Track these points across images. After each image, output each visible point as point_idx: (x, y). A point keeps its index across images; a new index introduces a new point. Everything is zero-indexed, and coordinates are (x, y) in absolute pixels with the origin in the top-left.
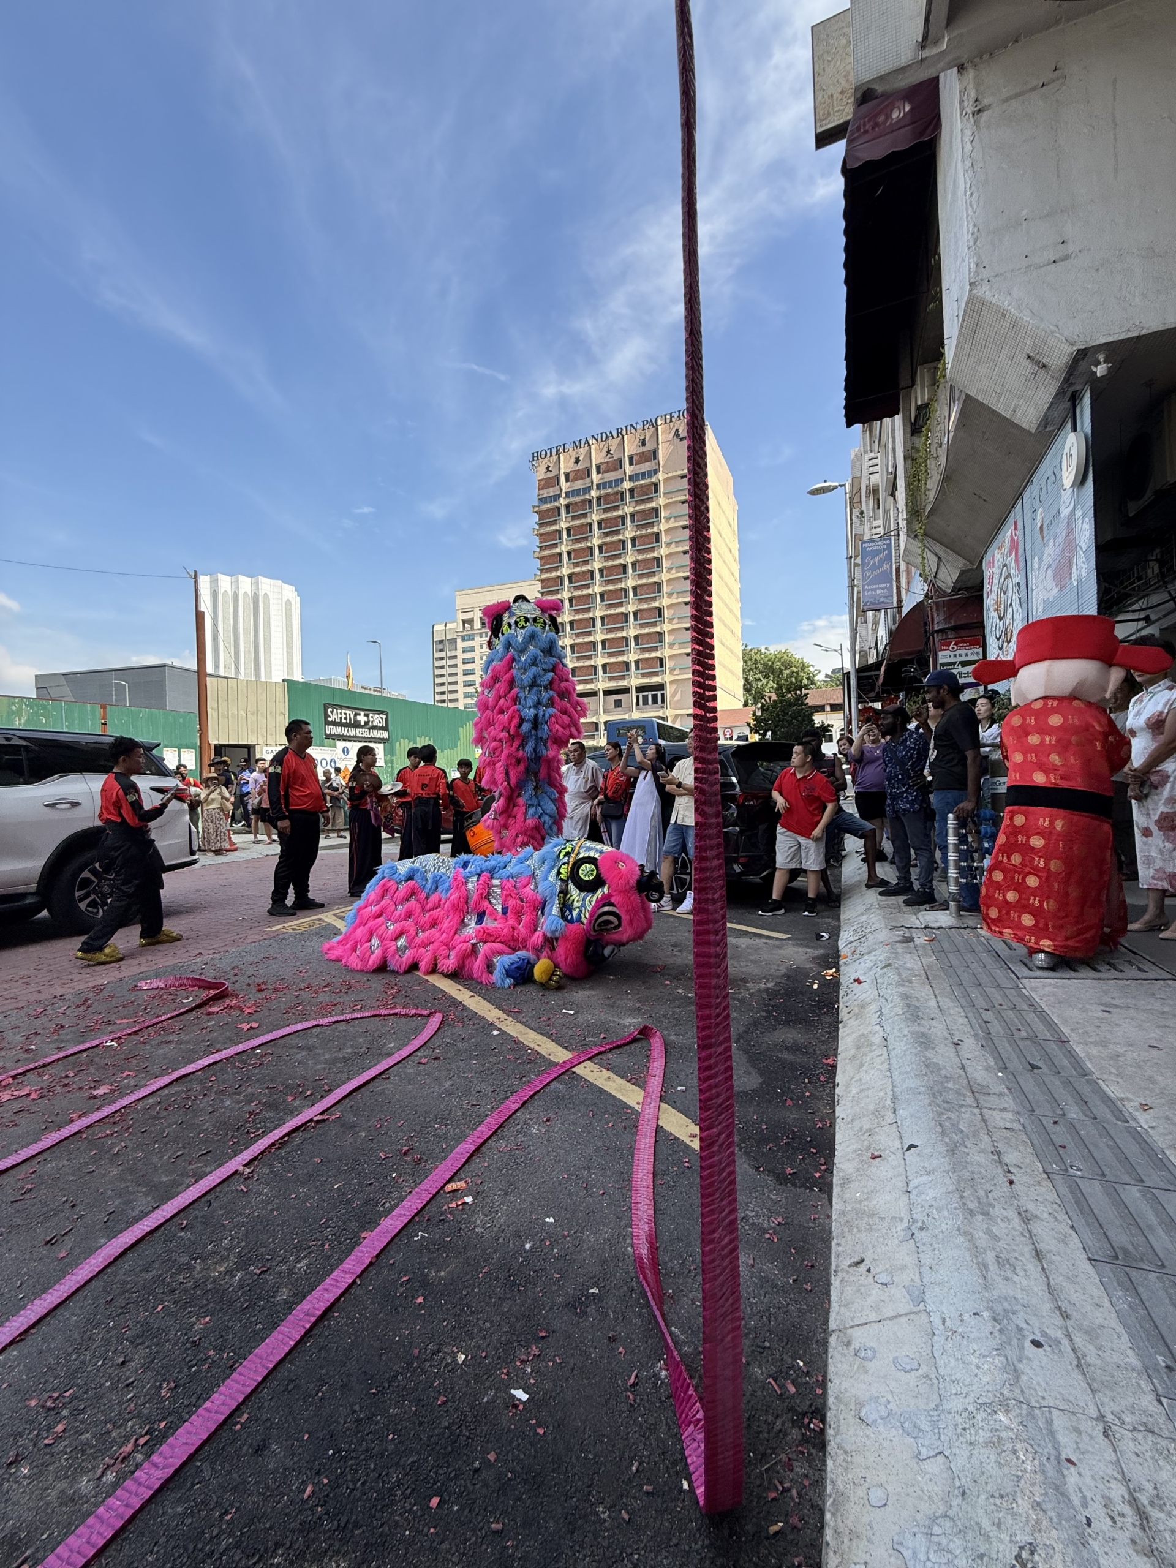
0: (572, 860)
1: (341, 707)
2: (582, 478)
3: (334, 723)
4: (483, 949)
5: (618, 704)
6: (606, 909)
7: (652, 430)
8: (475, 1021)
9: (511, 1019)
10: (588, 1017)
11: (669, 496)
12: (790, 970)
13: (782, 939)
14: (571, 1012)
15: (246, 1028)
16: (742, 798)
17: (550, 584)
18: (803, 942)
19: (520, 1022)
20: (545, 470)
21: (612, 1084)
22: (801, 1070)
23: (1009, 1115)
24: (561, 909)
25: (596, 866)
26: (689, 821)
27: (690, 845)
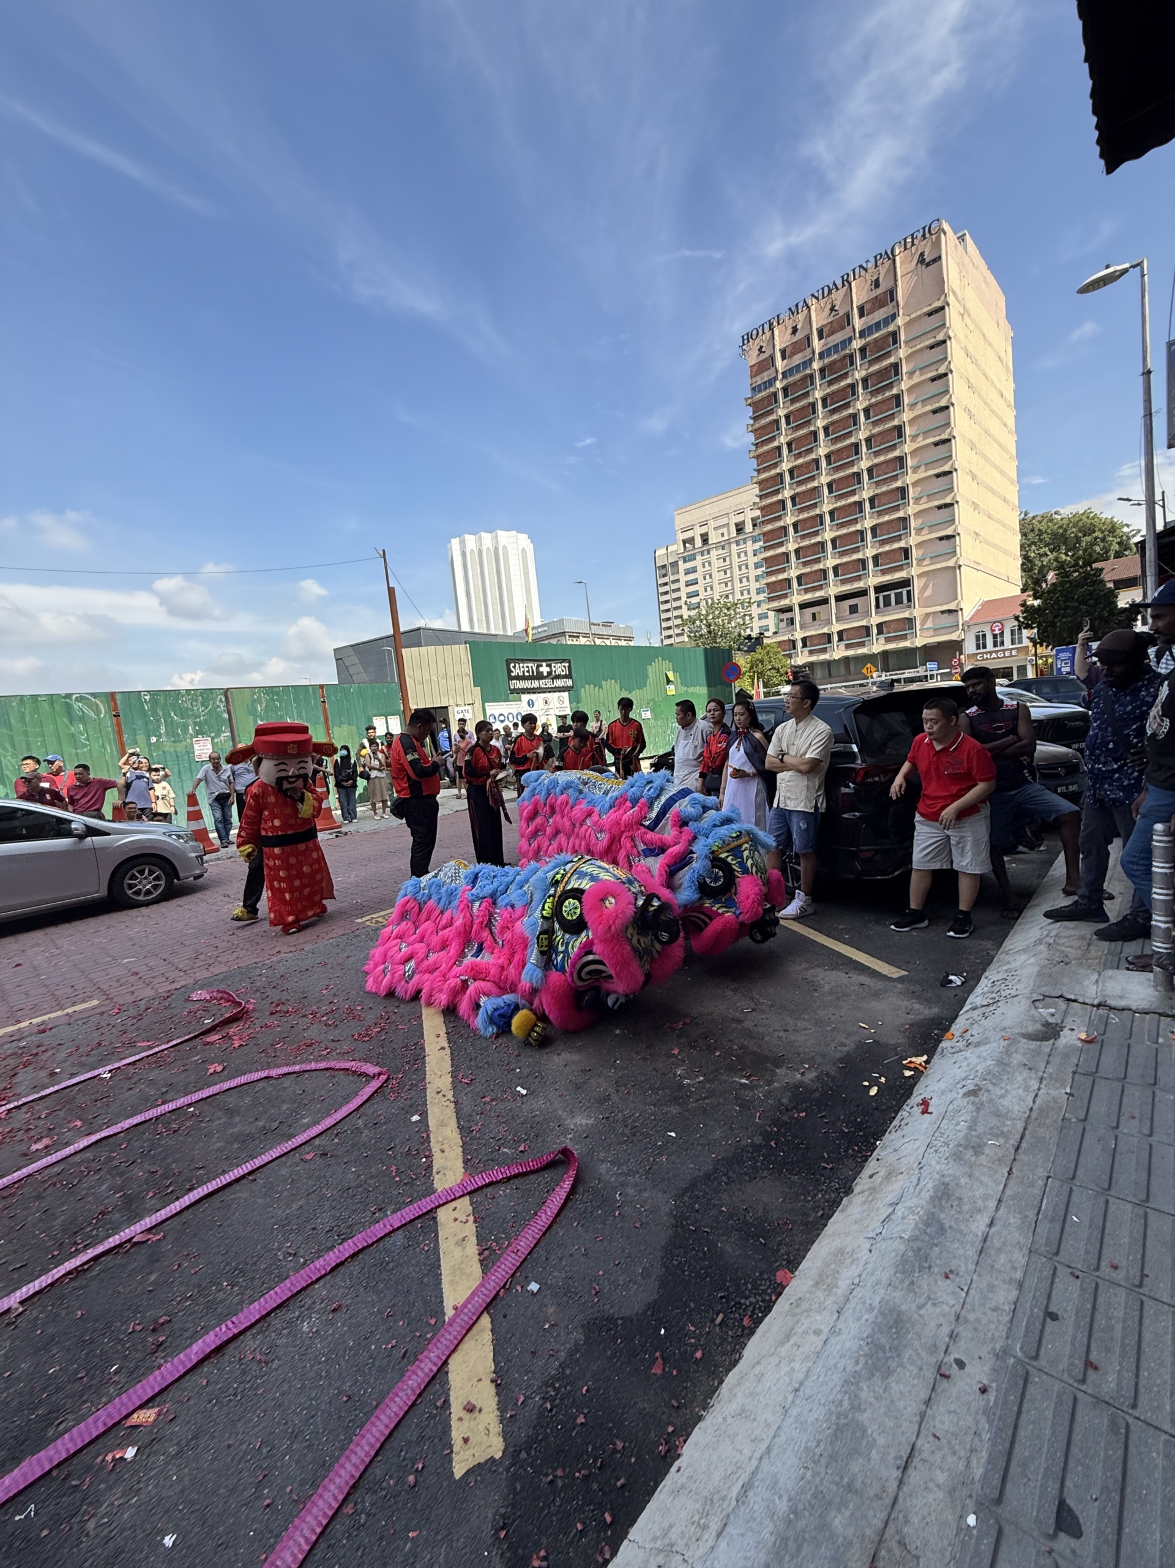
0: (560, 890)
1: (523, 661)
2: (801, 351)
3: (518, 678)
4: (473, 986)
5: (853, 609)
6: (591, 957)
7: (888, 263)
8: (413, 1092)
9: (450, 1095)
10: (538, 1104)
11: (913, 343)
12: (861, 1046)
13: (890, 979)
14: (524, 1092)
15: (211, 1071)
16: (862, 773)
17: (769, 485)
18: (918, 988)
19: (456, 1103)
20: (757, 352)
21: (457, 1253)
22: (727, 1290)
24: (542, 953)
25: (580, 902)
26: (791, 806)
27: (794, 836)
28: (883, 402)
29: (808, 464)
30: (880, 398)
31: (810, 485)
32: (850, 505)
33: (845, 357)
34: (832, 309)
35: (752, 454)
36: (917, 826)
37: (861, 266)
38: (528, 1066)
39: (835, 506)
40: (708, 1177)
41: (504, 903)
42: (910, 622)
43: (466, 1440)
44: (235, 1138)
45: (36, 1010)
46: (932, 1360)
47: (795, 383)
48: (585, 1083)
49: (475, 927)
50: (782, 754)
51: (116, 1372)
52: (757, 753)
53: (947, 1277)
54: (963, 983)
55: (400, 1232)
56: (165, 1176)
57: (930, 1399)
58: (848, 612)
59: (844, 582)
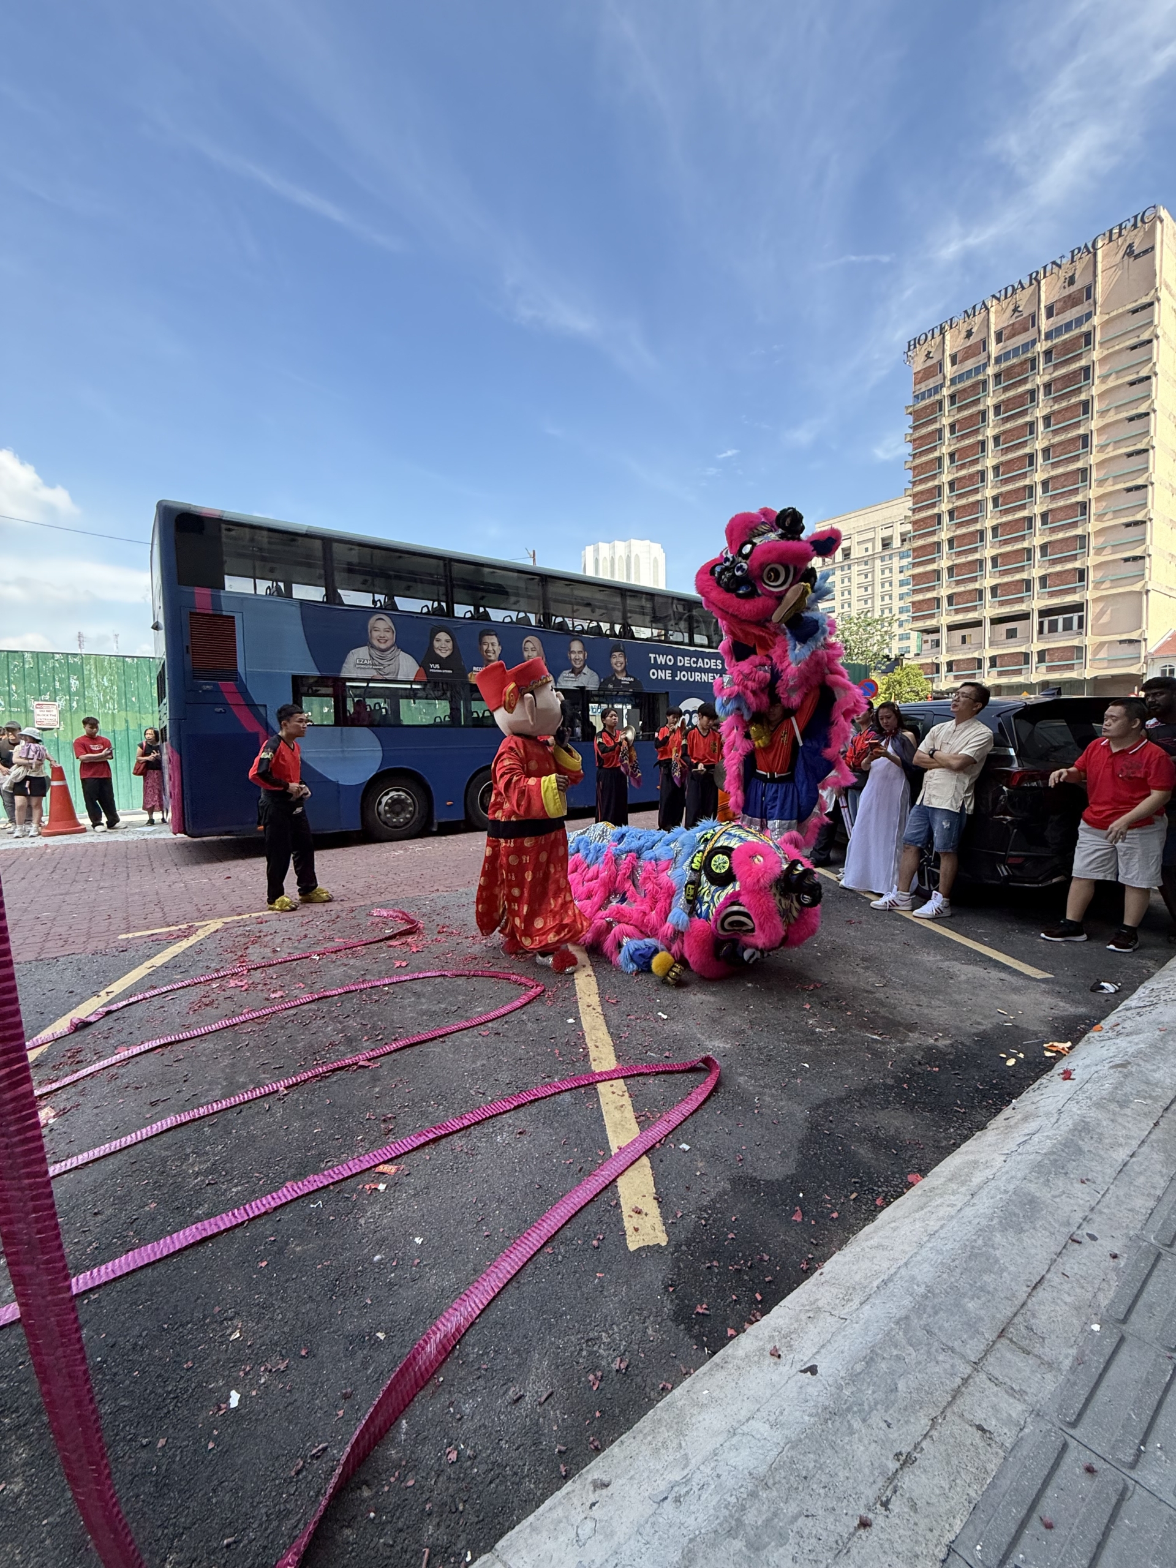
0: (709, 847)
2: (974, 355)
4: (616, 928)
5: (1012, 634)
6: (735, 908)
7: (1087, 258)
8: (567, 1003)
9: (599, 1009)
10: (678, 1027)
11: (1110, 344)
12: (999, 1027)
13: (1035, 979)
14: (665, 1017)
15: (397, 965)
16: (1018, 777)
17: (924, 497)
18: (1063, 989)
19: (605, 1016)
20: (923, 358)
21: (617, 1115)
22: (861, 1178)
23: (1016, 1409)
24: (689, 901)
25: (729, 857)
26: (937, 804)
27: (936, 835)
28: (1067, 409)
29: (971, 476)
30: (1064, 404)
31: (972, 499)
32: (1018, 520)
33: (1026, 361)
34: (1015, 310)
35: (908, 465)
36: (1081, 834)
37: (1054, 263)
38: (668, 999)
39: (999, 521)
40: (841, 1100)
41: (649, 856)
42: (1079, 651)
43: (636, 1230)
44: (424, 1013)
45: (250, 908)
46: (1065, 1230)
47: (964, 390)
48: (721, 1018)
49: (619, 878)
51: (361, 1140)
53: (1083, 1182)
54: (1116, 991)
55: (567, 1093)
56: (374, 1028)
57: (1061, 1253)
58: (1004, 636)
59: (1002, 603)
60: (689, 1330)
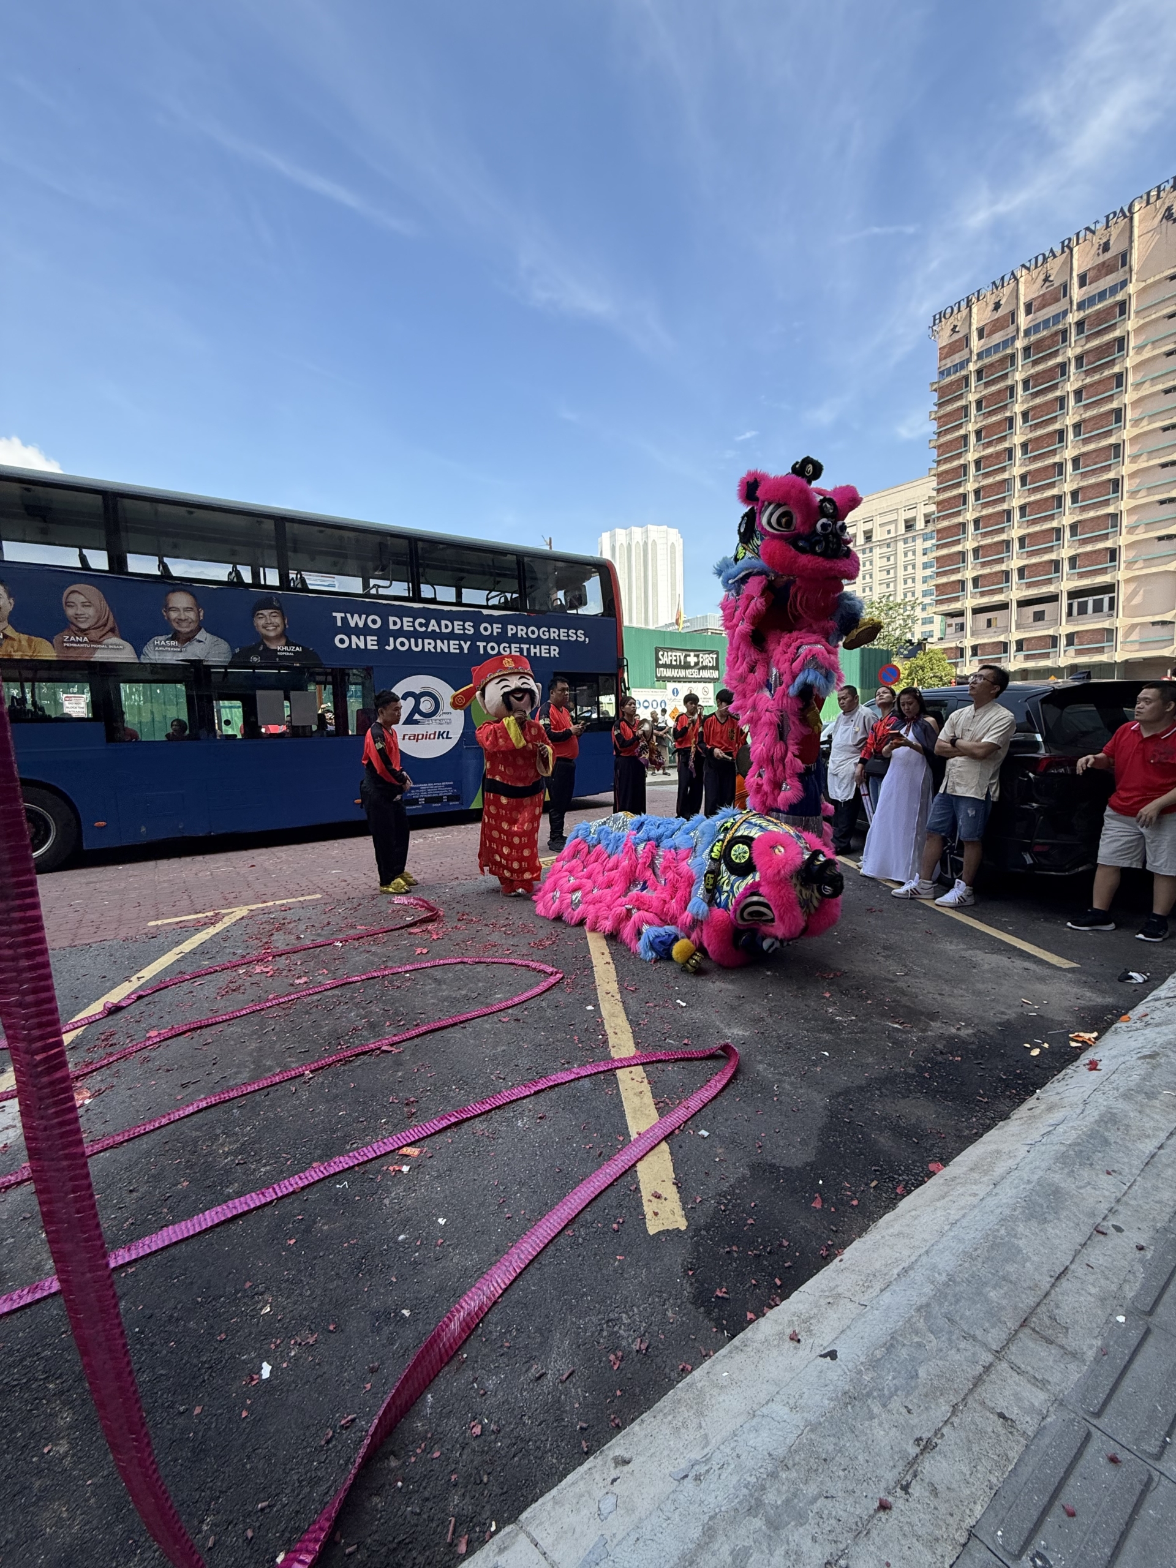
0: (729, 836)
1: (672, 649)
2: (1002, 328)
3: (665, 666)
4: (636, 915)
5: (1039, 616)
6: (755, 899)
7: (1122, 222)
8: (586, 990)
9: (618, 997)
10: (697, 1015)
11: (1146, 313)
12: (1022, 1016)
13: (1060, 969)
14: (684, 1004)
15: (419, 952)
16: (1045, 763)
17: (949, 477)
18: (1090, 979)
19: (624, 1003)
20: (949, 332)
21: (637, 1100)
22: (881, 1166)
23: (1038, 1398)
24: (708, 891)
25: (750, 847)
26: (960, 791)
27: (960, 823)
28: (1100, 382)
29: (998, 454)
30: (1097, 377)
31: (999, 477)
32: (1046, 499)
33: (1056, 333)
34: (1046, 280)
35: (933, 444)
36: (1107, 820)
37: (1088, 229)
38: (687, 986)
39: (1028, 500)
40: (861, 1088)
41: (669, 845)
42: (1110, 633)
43: (656, 1214)
44: (446, 999)
45: (275, 896)
46: (1090, 1221)
47: (992, 365)
48: (739, 1006)
49: (639, 867)
50: (953, 741)
51: (385, 1123)
52: (928, 735)
53: (1109, 1173)
54: (1145, 981)
55: (587, 1079)
56: (396, 1013)
57: (1085, 1244)
58: (1031, 619)
59: (1029, 585)
60: (708, 1313)
